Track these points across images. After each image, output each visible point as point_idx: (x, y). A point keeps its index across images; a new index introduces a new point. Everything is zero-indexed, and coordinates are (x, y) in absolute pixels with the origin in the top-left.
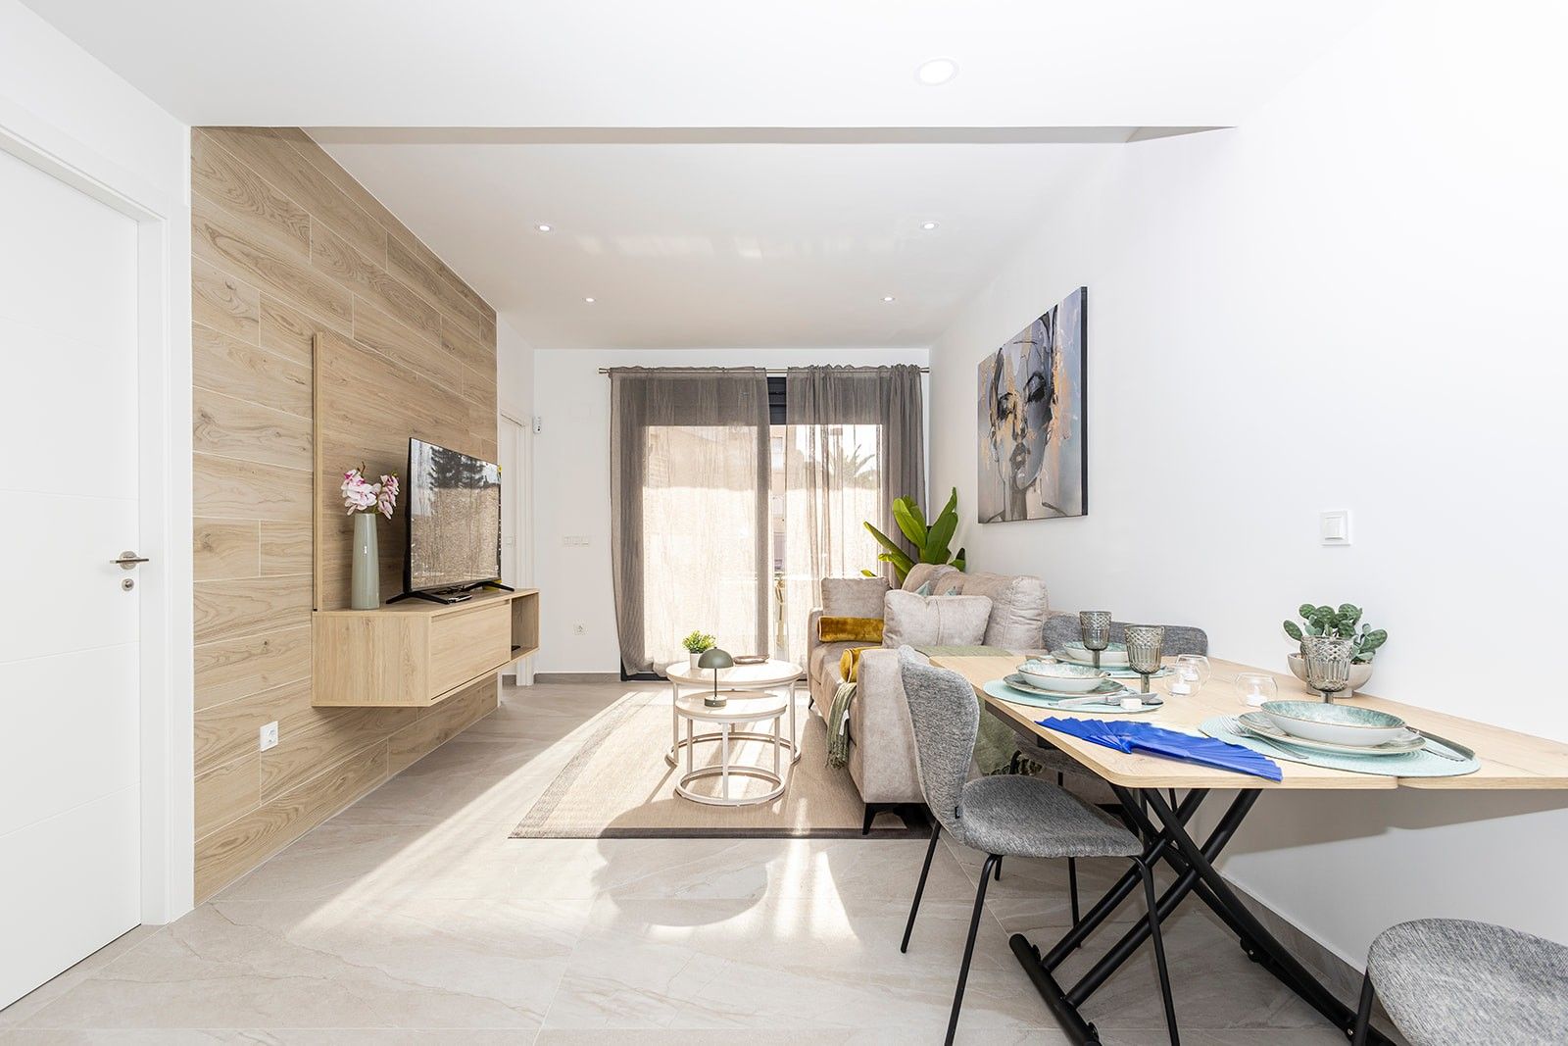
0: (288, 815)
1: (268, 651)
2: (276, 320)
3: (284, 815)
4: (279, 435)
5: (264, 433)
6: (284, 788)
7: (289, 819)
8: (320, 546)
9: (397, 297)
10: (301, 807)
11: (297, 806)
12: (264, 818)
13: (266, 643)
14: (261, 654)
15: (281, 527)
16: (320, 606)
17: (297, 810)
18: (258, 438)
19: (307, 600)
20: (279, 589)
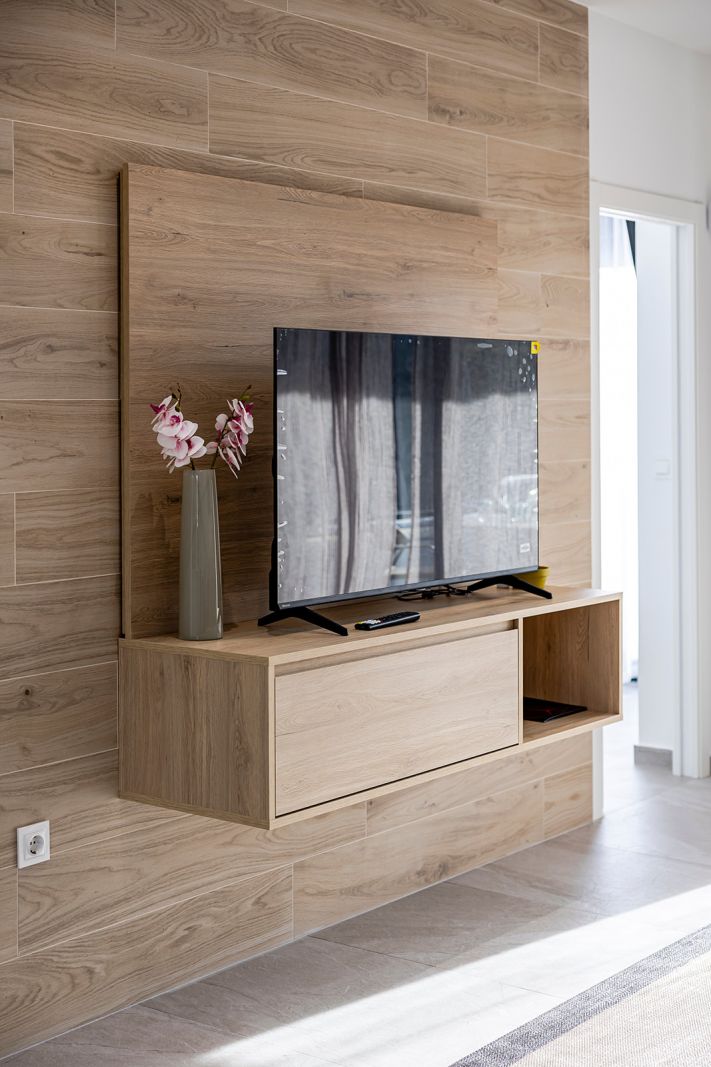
0: (73, 977)
1: (31, 706)
2: (47, 161)
3: (66, 979)
4: (51, 349)
5: (22, 351)
6: (64, 932)
7: (74, 986)
8: (129, 528)
9: (313, 51)
10: (99, 968)
11: (88, 964)
12: (24, 977)
13: (27, 692)
14: (18, 709)
15: (57, 500)
16: (128, 630)
17: (90, 971)
18: (11, 361)
19: (108, 618)
20: (53, 603)
